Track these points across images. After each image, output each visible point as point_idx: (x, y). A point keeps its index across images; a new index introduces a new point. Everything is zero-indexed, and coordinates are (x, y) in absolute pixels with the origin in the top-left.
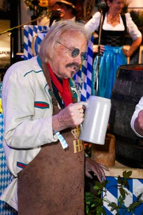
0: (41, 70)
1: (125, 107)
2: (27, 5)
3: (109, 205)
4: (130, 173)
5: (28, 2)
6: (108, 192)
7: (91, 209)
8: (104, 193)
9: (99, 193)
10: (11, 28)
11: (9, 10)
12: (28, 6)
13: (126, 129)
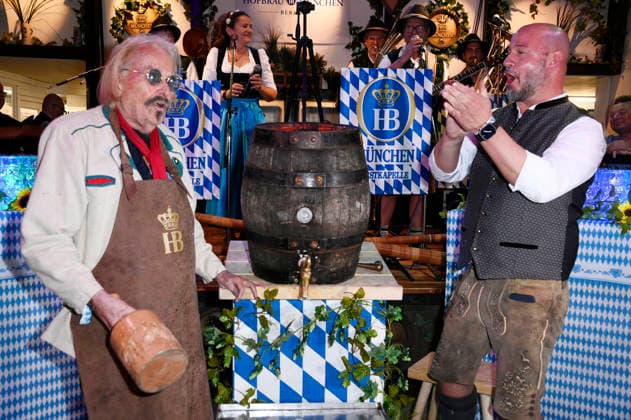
0: (107, 122)
1: (265, 189)
2: (114, 35)
3: (243, 344)
4: (275, 292)
6: (242, 324)
7: (216, 351)
8: (236, 326)
9: (229, 327)
10: (87, 70)
13: (269, 224)
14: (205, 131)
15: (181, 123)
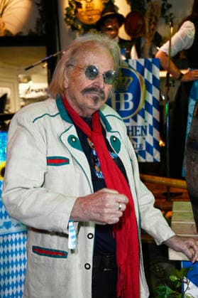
2: (68, 23)
5: (68, 20)
6: (191, 284)
8: (185, 286)
11: (44, 32)
12: (69, 25)
14: (146, 103)
15: (126, 97)
